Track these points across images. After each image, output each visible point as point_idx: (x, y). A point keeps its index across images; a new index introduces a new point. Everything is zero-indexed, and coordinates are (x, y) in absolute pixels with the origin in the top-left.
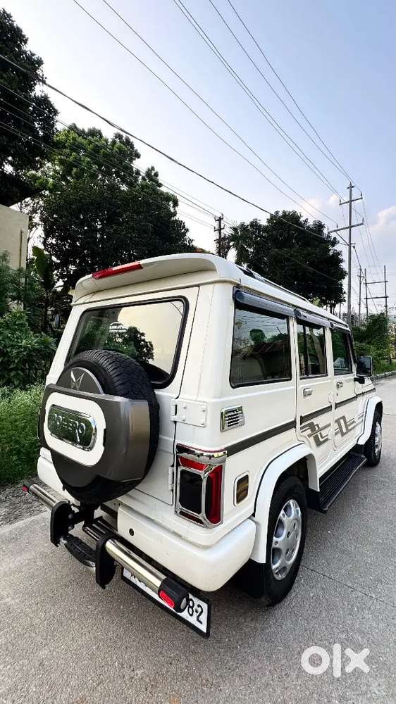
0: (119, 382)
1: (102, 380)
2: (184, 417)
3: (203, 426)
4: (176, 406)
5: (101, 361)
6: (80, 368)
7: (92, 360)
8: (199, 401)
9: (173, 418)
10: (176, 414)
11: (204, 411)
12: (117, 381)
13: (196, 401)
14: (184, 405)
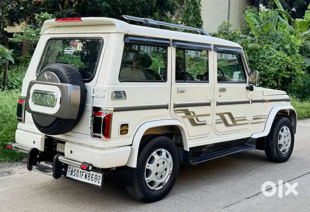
0: (68, 78)
1: (60, 77)
2: (97, 94)
3: (104, 97)
4: (94, 89)
5: (60, 69)
6: (49, 72)
7: (56, 68)
8: (103, 87)
9: (92, 95)
10: (93, 94)
11: (104, 91)
12: (67, 78)
13: (102, 87)
14: (97, 89)
